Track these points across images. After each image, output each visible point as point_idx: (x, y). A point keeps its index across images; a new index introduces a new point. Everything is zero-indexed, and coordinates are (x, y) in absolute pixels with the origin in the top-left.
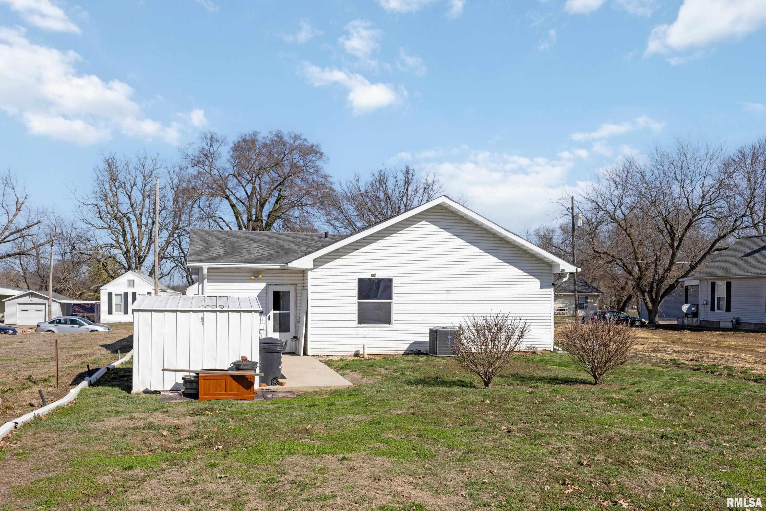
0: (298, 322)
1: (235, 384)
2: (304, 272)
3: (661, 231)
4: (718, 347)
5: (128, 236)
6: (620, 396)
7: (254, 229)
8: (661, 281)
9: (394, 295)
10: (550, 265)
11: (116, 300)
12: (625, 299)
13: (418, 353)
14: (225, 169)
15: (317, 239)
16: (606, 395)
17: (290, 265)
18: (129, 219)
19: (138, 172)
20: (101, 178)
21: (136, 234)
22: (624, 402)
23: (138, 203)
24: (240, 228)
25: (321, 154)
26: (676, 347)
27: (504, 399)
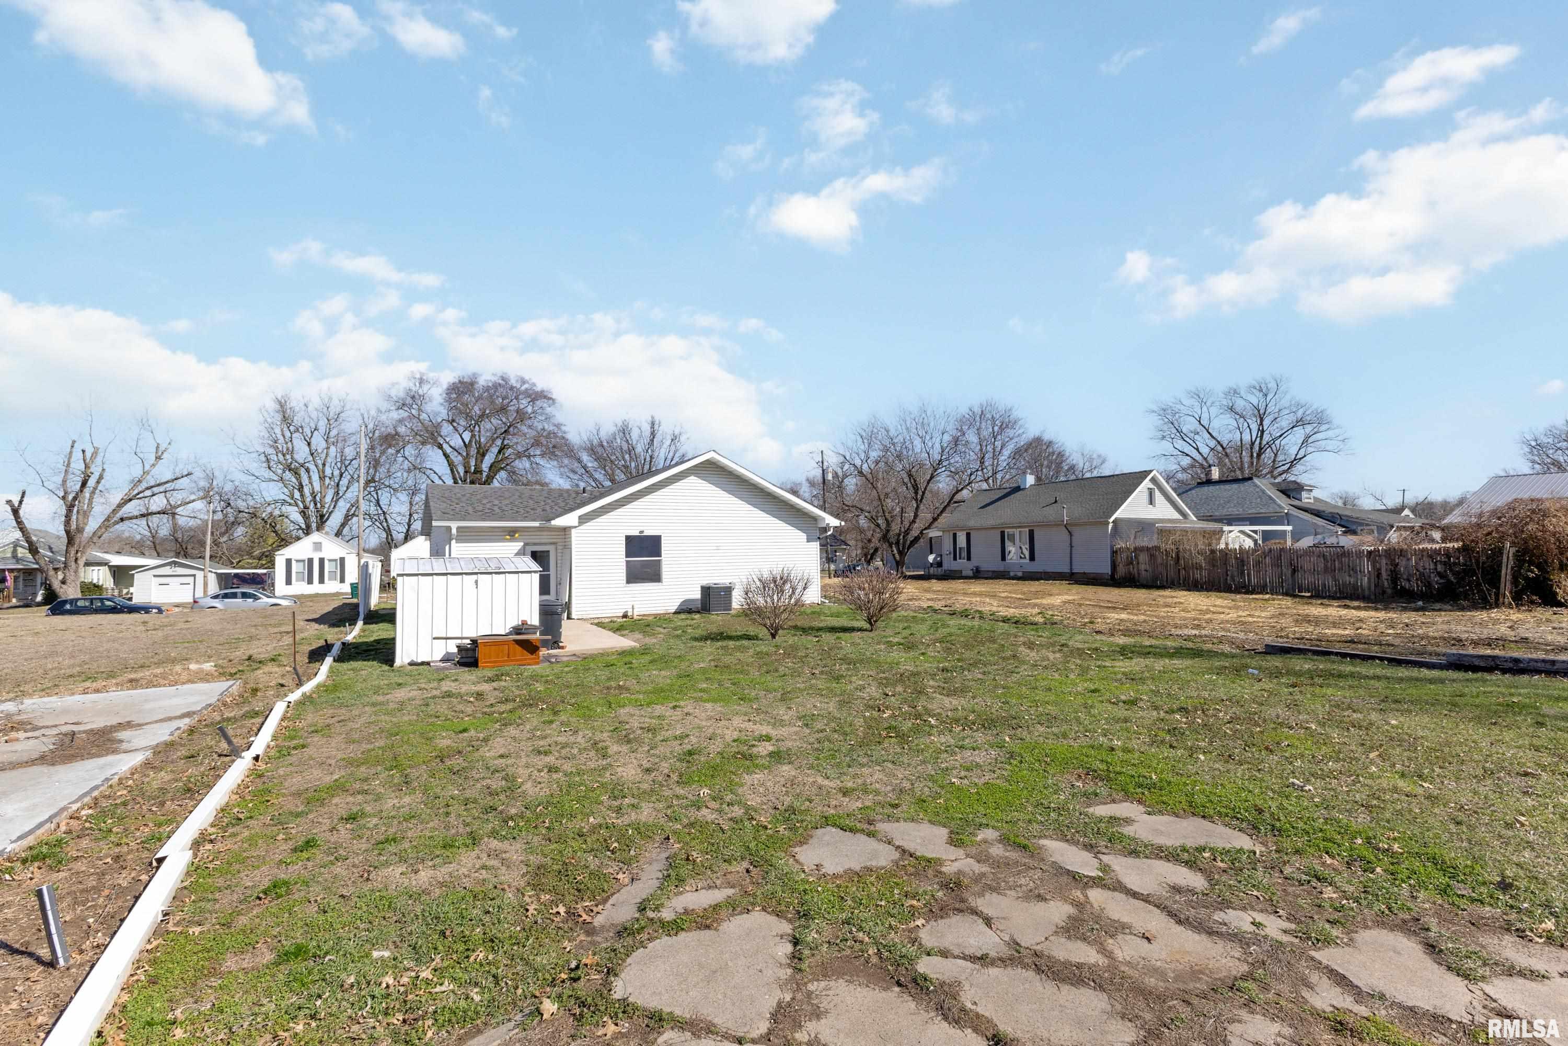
0: (559, 584)
1: (518, 648)
2: (566, 530)
3: (905, 484)
4: (965, 594)
5: (307, 490)
6: (897, 640)
7: (472, 482)
8: (907, 532)
9: (663, 552)
10: (815, 519)
11: (297, 568)
12: (871, 551)
13: (690, 611)
14: (437, 414)
15: (574, 495)
16: (884, 639)
17: (553, 522)
18: (308, 470)
19: (321, 415)
20: (269, 420)
21: (317, 487)
22: (902, 644)
23: (320, 451)
24: (456, 482)
25: (553, 400)
26: (929, 596)
27: (794, 648)
